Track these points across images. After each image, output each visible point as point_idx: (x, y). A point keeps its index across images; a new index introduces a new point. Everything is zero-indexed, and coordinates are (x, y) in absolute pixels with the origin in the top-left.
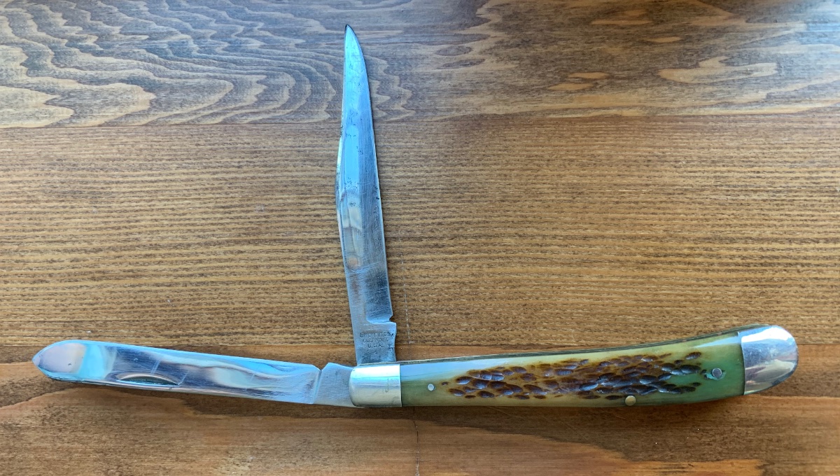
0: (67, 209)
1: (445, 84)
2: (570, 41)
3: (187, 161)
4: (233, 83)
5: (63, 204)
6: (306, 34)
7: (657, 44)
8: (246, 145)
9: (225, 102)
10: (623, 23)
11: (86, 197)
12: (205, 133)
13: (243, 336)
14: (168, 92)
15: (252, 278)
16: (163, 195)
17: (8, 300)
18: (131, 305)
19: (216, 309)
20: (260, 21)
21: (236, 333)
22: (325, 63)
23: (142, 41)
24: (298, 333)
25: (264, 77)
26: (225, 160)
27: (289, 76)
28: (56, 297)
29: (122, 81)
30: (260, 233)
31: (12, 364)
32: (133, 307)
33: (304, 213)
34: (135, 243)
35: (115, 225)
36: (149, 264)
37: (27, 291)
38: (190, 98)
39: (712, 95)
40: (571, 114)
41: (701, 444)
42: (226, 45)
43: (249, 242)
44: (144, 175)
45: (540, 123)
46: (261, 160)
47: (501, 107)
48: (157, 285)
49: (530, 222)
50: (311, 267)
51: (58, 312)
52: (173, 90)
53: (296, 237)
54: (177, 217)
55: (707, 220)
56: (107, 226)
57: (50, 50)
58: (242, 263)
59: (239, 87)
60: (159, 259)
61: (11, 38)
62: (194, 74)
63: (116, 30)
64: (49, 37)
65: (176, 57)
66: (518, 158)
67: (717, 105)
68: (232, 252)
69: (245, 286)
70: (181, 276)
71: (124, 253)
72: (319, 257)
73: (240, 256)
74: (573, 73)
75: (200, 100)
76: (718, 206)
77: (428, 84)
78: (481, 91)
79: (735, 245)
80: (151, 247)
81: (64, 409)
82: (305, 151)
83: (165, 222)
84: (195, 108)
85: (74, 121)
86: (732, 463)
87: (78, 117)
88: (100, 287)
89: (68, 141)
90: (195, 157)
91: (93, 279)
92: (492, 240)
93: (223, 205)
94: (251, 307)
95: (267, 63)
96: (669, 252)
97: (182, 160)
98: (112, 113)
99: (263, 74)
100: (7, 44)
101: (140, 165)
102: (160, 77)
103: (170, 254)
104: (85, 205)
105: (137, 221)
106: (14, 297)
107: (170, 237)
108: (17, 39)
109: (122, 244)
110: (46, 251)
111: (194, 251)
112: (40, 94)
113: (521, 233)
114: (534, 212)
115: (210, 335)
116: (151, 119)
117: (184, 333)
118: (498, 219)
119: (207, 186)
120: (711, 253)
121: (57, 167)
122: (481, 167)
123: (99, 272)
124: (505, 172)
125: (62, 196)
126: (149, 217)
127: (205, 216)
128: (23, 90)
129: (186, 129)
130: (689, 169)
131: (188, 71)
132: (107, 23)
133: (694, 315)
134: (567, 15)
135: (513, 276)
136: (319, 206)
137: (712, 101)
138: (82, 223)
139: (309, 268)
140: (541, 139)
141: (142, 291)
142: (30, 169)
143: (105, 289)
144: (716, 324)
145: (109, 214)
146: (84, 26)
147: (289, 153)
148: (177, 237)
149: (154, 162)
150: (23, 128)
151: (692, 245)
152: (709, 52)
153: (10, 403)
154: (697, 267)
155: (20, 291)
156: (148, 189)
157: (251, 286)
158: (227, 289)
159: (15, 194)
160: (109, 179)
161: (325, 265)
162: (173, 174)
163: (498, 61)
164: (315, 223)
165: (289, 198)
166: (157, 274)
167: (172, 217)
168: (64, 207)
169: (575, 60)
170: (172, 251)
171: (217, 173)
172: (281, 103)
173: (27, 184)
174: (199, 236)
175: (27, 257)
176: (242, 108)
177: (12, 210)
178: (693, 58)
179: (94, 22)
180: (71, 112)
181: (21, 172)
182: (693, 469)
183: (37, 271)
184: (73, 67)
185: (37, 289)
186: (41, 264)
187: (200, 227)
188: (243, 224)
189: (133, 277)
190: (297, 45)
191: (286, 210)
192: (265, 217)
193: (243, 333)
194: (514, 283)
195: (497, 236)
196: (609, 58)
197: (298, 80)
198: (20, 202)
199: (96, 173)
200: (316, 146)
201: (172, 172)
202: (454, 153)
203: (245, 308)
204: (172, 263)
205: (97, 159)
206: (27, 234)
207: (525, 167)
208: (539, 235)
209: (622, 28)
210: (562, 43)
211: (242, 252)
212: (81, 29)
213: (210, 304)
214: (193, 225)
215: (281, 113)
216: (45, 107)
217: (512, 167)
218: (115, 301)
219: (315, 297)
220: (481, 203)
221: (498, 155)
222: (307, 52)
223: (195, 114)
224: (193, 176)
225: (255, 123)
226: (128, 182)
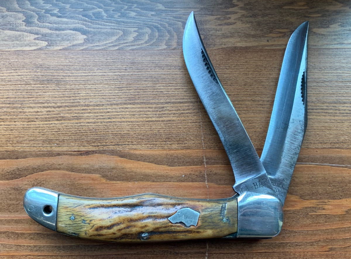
0: (45, 88)
1: (219, 33)
2: (274, 15)
3: (102, 67)
4: (123, 31)
5: (43, 85)
6: (156, 10)
7: (311, 17)
8: (129, 60)
9: (119, 40)
10: (296, 8)
11: (54, 83)
12: (110, 54)
13: (128, 146)
14: (92, 35)
15: (132, 120)
16: (91, 82)
17: (16, 130)
18: (76, 132)
19: (116, 134)
20: (135, 3)
21: (125, 144)
22: (164, 23)
23: (80, 11)
24: (153, 144)
25: (137, 29)
26: (119, 66)
27: (148, 29)
28: (40, 129)
29: (71, 30)
30: (135, 99)
31: (18, 160)
32: (77, 133)
33: (155, 90)
34: (78, 104)
35: (68, 95)
36: (85, 113)
37: (25, 126)
38: (103, 38)
39: (335, 39)
40: (274, 47)
41: (333, 192)
42: (119, 14)
43: (131, 104)
44: (82, 73)
45: (261, 51)
46: (136, 66)
47: (244, 43)
48: (88, 123)
49: (258, 95)
50: (159, 115)
51: (41, 135)
52: (95, 34)
53: (151, 101)
54: (97, 92)
55: (334, 94)
56: (64, 96)
57: (36, 15)
58: (128, 113)
59: (125, 33)
60: (90, 111)
61: (17, 9)
62: (105, 27)
63: (68, 6)
64: (36, 9)
65: (96, 19)
66: (252, 66)
67: (337, 44)
68: (123, 108)
69: (129, 123)
70: (99, 119)
71: (72, 108)
72: (162, 110)
73: (126, 110)
74: (275, 29)
75: (107, 39)
76: (338, 88)
77: (211, 33)
78: (235, 36)
79: (346, 105)
80: (85, 106)
81: (43, 181)
82: (156, 62)
83: (92, 95)
84: (105, 43)
85: (48, 47)
86: (346, 200)
87: (50, 46)
88: (62, 124)
89: (45, 56)
90: (105, 65)
91: (57, 120)
92: (241, 103)
93: (118, 87)
94: (132, 133)
95: (138, 22)
96: (318, 108)
97: (99, 66)
98: (66, 44)
99: (137, 28)
100: (16, 12)
101: (80, 68)
102: (89, 28)
103: (94, 109)
104: (53, 86)
105: (79, 94)
106: (19, 129)
107: (94, 101)
108: (20, 10)
109: (72, 104)
110: (35, 107)
111: (105, 107)
112: (31, 35)
113: (253, 99)
114: (259, 90)
115: (113, 145)
116: (84, 47)
117: (101, 145)
118: (243, 93)
119: (111, 78)
120: (336, 108)
121: (40, 69)
122: (235, 70)
123: (61, 117)
124: (246, 72)
125: (42, 82)
126: (84, 92)
127: (110, 92)
128: (23, 33)
129: (101, 52)
130: (326, 72)
131: (102, 26)
132: (64, 3)
133: (329, 135)
134: (272, 4)
135: (250, 119)
136: (162, 87)
137: (335, 42)
138: (52, 95)
139: (158, 116)
140: (262, 58)
141: (82, 126)
142: (27, 69)
143: (63, 125)
144: (338, 139)
145: (65, 90)
146: (52, 4)
147: (148, 63)
148: (97, 101)
149: (86, 67)
150: (23, 50)
151: (328, 105)
152: (333, 21)
153: (17, 178)
154: (330, 114)
155: (22, 126)
156: (83, 79)
157: (132, 123)
158: (121, 125)
159: (19, 81)
160: (65, 74)
161: (165, 114)
162: (95, 73)
163: (242, 23)
164: (160, 95)
165: (148, 84)
166: (88, 118)
167: (95, 92)
168: (43, 87)
169: (276, 24)
170: (95, 108)
171: (116, 72)
172: (145, 41)
173: (25, 76)
174: (108, 101)
175: (26, 110)
176: (127, 43)
177: (18, 88)
178: (327, 24)
179: (57, 2)
180: (47, 43)
181: (22, 71)
182: (330, 203)
183: (30, 117)
184: (47, 23)
185: (30, 125)
186: (32, 114)
187: (108, 97)
188: (127, 95)
189: (77, 119)
190: (152, 15)
191: (147, 89)
192: (137, 92)
193: (128, 145)
194: (250, 122)
195: (243, 101)
196: (291, 23)
197: (153, 31)
198: (22, 84)
199: (58, 72)
200: (160, 60)
201: (95, 72)
202: (223, 64)
203: (129, 133)
204: (95, 113)
205: (59, 65)
206: (25, 99)
207: (255, 70)
208: (261, 100)
209: (296, 10)
210: (270, 16)
211: (127, 108)
212: (51, 5)
213: (113, 131)
214: (105, 96)
215: (144, 45)
216: (34, 41)
217: (249, 70)
218: (68, 130)
219: (161, 128)
220: (235, 86)
221: (243, 65)
222: (156, 18)
223: (105, 45)
224: (105, 74)
225: (133, 50)
226: (74, 76)
